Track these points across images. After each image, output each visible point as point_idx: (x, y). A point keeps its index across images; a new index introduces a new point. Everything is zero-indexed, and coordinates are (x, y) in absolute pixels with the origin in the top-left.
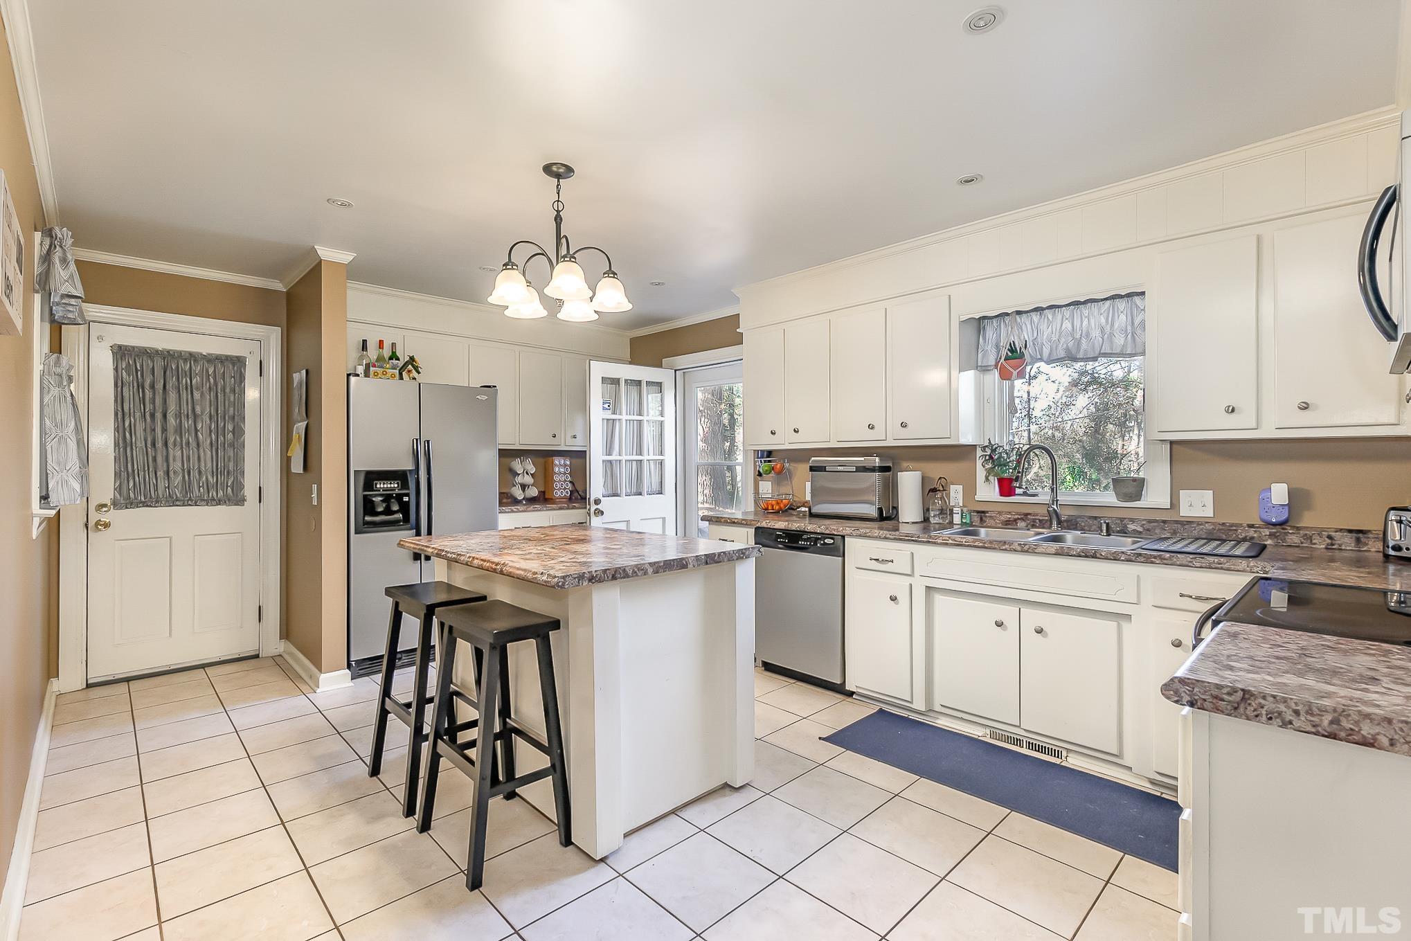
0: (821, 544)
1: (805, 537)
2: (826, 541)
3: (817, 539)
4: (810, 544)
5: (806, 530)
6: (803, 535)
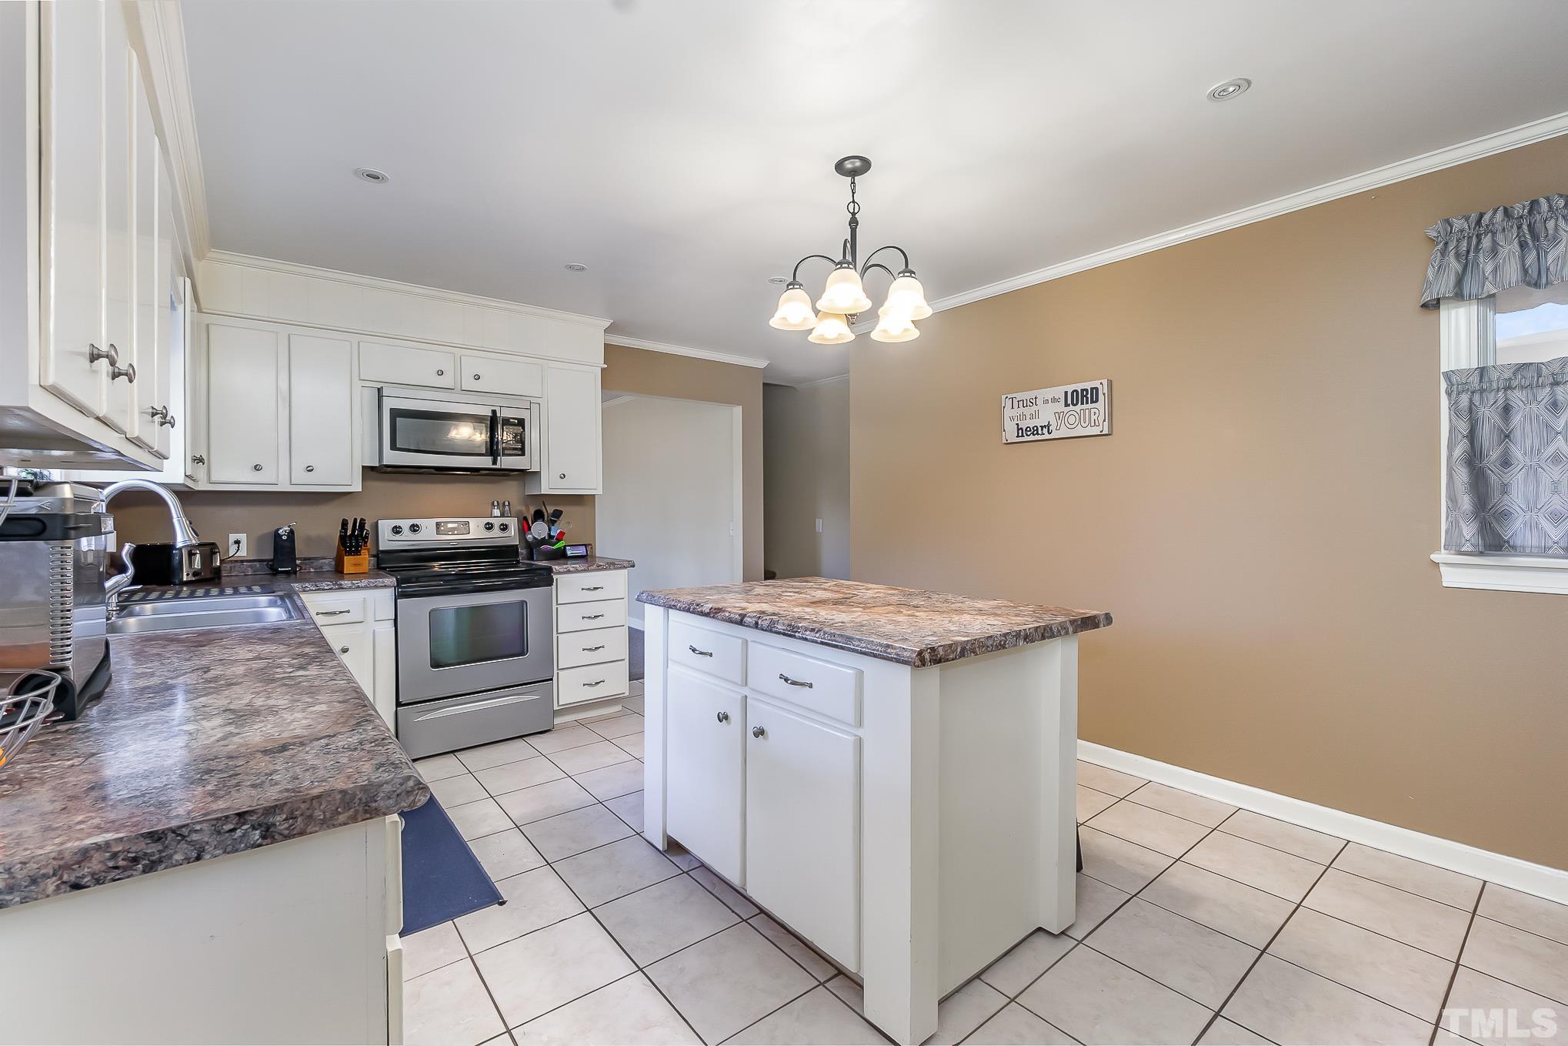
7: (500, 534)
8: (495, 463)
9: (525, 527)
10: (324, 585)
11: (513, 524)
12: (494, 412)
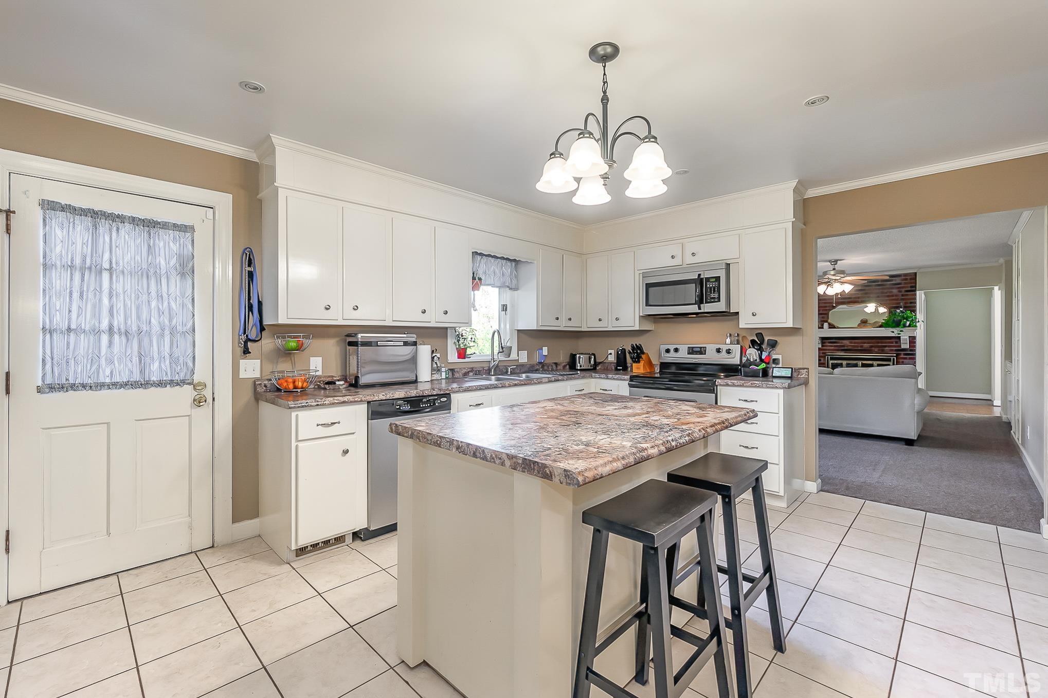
0: (438, 403)
1: (424, 400)
2: (441, 400)
3: (435, 400)
4: (430, 405)
5: (425, 394)
6: (422, 400)
7: (726, 355)
8: (700, 308)
9: (743, 351)
10: (610, 376)
11: (736, 349)
12: (699, 275)
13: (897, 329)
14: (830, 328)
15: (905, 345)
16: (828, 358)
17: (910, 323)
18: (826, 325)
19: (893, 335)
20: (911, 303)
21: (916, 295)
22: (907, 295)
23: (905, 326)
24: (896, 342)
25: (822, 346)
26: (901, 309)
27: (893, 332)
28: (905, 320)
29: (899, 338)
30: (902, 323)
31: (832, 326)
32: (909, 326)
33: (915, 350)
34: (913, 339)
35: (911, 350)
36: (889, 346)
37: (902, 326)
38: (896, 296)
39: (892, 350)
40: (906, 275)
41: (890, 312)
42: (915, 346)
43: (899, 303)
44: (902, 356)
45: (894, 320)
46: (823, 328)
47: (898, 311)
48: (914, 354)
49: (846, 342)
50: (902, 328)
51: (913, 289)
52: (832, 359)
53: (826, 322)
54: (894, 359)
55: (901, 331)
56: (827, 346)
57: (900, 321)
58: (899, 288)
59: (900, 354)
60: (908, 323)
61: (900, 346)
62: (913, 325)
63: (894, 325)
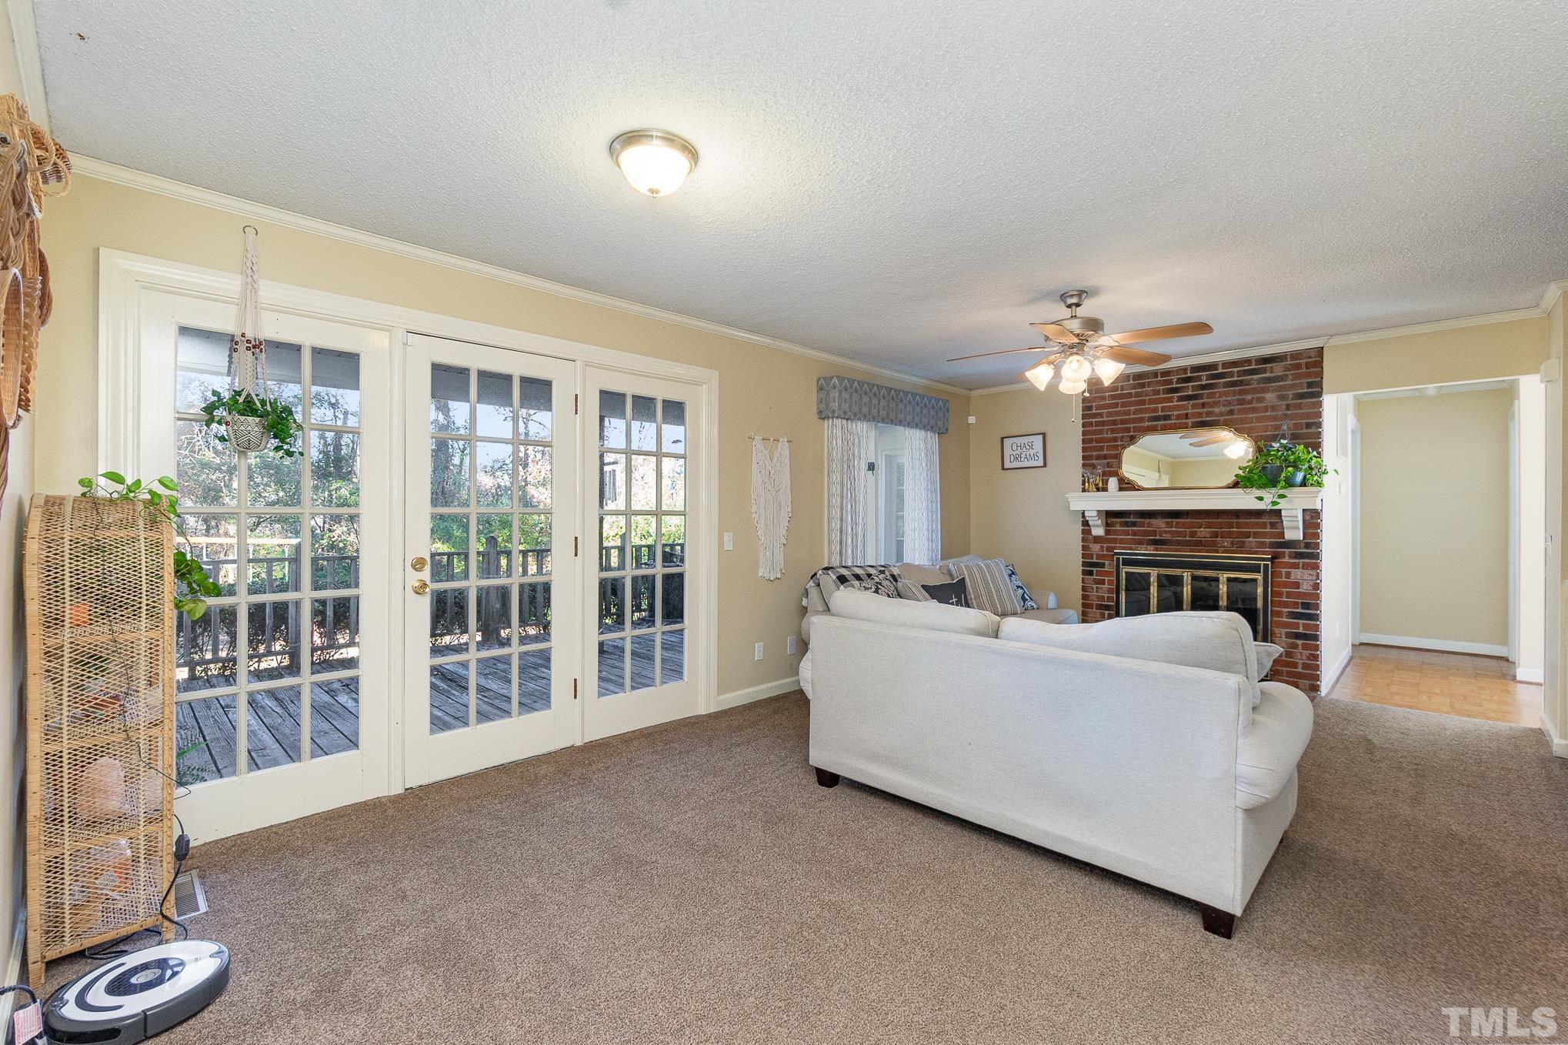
13: (1273, 490)
14: (1121, 489)
15: (1294, 532)
16: (1118, 559)
17: (1305, 477)
18: (1113, 483)
19: (1260, 506)
20: (1308, 426)
21: (1320, 404)
22: (1299, 406)
23: (1290, 483)
24: (1273, 525)
25: (1107, 532)
26: (1284, 442)
27: (1261, 499)
28: (1290, 469)
29: (1278, 513)
30: (1283, 475)
31: (1126, 485)
32: (1304, 484)
33: (1317, 546)
34: (1312, 518)
35: (1307, 546)
36: (1256, 535)
37: (1282, 483)
38: (1274, 408)
39: (1262, 545)
40: (1295, 355)
41: (1259, 450)
42: (1317, 536)
43: (1278, 427)
44: (1287, 559)
45: (1264, 468)
46: (1105, 489)
47: (1276, 445)
48: (1317, 556)
49: (1159, 523)
50: (1283, 488)
51: (1314, 391)
52: (1126, 563)
53: (1115, 474)
54: (1266, 566)
55: (1282, 496)
56: (1116, 533)
57: (1280, 469)
58: (1280, 388)
59: (1283, 555)
60: (1299, 477)
61: (1282, 535)
62: (1312, 479)
63: (1264, 480)
